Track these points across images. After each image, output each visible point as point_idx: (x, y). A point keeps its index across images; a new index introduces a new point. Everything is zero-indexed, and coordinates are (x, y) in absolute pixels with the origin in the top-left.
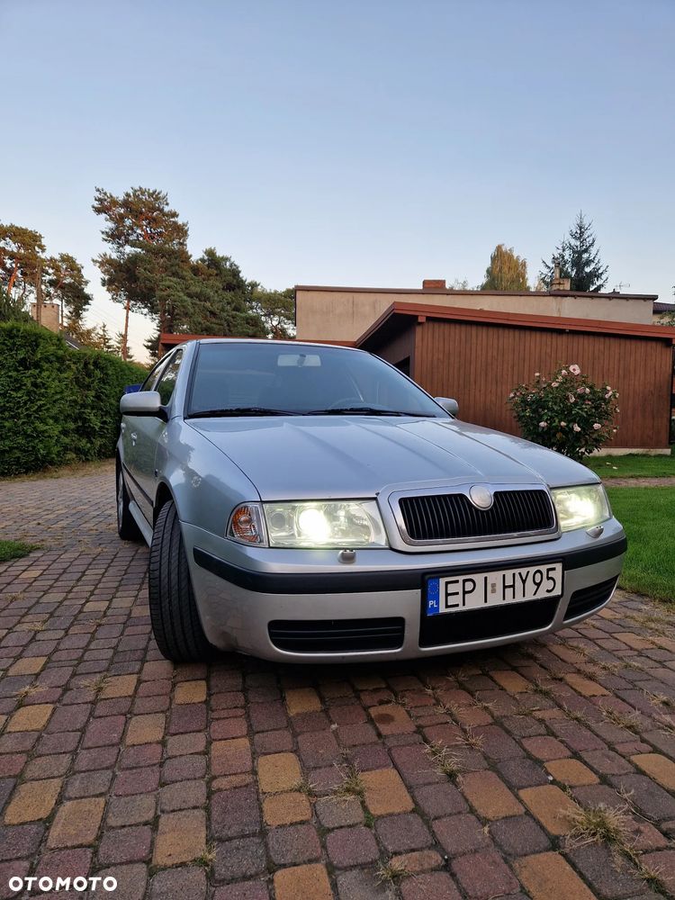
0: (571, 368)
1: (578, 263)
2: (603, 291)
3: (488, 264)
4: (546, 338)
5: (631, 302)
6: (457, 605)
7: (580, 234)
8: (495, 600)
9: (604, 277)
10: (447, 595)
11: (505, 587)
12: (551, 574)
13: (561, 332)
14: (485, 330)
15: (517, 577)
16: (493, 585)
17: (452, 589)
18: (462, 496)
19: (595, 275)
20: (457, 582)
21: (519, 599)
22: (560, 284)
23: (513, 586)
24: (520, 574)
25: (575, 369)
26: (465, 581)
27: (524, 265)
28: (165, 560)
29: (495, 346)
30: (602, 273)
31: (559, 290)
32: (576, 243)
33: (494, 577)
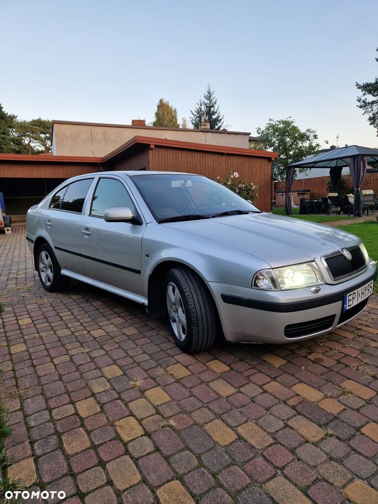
0: (234, 174)
1: (210, 113)
2: (222, 129)
4: (216, 157)
5: (239, 136)
6: (351, 305)
7: (209, 97)
9: (222, 121)
10: (349, 301)
13: (222, 154)
14: (185, 152)
19: (217, 120)
20: (351, 294)
22: (205, 125)
24: (365, 287)
25: (236, 175)
26: (353, 294)
27: (175, 111)
29: (191, 162)
30: (221, 119)
31: (204, 128)
32: (207, 102)
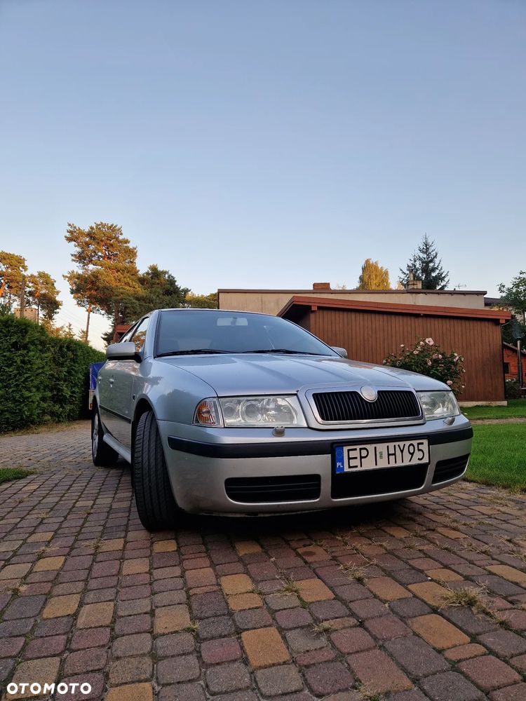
0: (427, 341)
1: (427, 270)
2: (446, 289)
3: (360, 273)
4: (408, 321)
5: (467, 296)
6: (356, 467)
7: (426, 249)
8: (382, 464)
9: (446, 279)
10: (349, 459)
11: (389, 455)
12: (421, 447)
13: (417, 316)
14: (361, 315)
15: (397, 448)
16: (381, 453)
17: (352, 454)
18: (356, 393)
19: (440, 278)
20: (356, 449)
21: (399, 464)
22: (414, 284)
23: (395, 454)
24: (399, 445)
25: (430, 341)
26: (361, 449)
27: (386, 273)
28: (146, 449)
29: (370, 326)
30: (444, 277)
31: (413, 289)
32: (422, 255)
33: (382, 447)
